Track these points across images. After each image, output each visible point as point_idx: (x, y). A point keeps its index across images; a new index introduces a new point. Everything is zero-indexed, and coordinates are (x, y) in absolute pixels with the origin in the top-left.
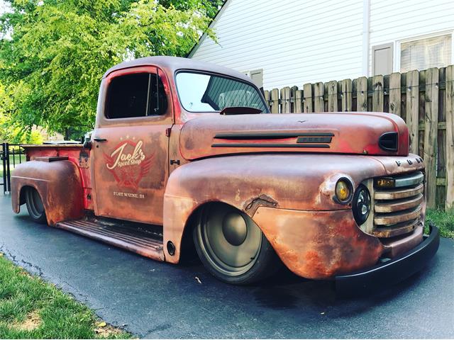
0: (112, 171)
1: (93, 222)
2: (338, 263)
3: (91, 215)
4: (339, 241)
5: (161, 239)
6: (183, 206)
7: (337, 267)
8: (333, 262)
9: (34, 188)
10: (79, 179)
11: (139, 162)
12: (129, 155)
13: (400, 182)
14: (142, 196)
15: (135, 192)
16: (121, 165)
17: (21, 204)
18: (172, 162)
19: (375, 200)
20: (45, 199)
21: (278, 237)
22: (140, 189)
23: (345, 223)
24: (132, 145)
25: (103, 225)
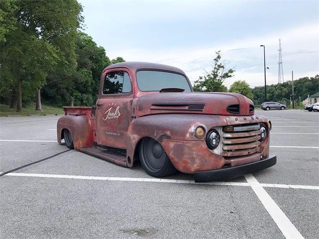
0: (105, 121)
1: (97, 148)
2: (198, 166)
3: (96, 145)
4: (198, 155)
5: (126, 156)
6: (134, 139)
7: (198, 168)
8: (195, 165)
9: (68, 130)
10: (91, 126)
11: (117, 117)
12: (113, 113)
13: (236, 129)
14: (119, 134)
15: (115, 132)
16: (109, 118)
17: (62, 139)
18: (133, 117)
19: (224, 138)
20: (73, 136)
21: (171, 153)
22: (118, 131)
23: (202, 147)
24: (114, 108)
25: (101, 150)
